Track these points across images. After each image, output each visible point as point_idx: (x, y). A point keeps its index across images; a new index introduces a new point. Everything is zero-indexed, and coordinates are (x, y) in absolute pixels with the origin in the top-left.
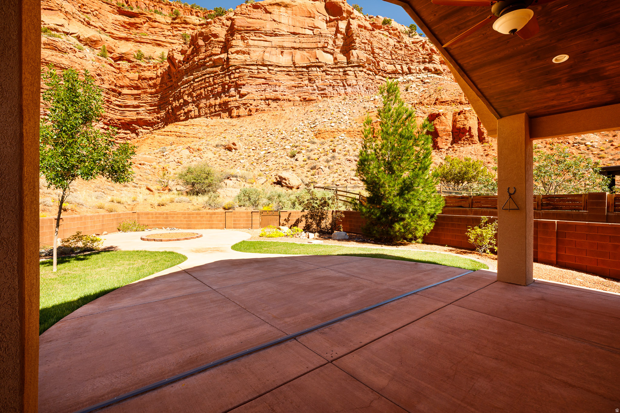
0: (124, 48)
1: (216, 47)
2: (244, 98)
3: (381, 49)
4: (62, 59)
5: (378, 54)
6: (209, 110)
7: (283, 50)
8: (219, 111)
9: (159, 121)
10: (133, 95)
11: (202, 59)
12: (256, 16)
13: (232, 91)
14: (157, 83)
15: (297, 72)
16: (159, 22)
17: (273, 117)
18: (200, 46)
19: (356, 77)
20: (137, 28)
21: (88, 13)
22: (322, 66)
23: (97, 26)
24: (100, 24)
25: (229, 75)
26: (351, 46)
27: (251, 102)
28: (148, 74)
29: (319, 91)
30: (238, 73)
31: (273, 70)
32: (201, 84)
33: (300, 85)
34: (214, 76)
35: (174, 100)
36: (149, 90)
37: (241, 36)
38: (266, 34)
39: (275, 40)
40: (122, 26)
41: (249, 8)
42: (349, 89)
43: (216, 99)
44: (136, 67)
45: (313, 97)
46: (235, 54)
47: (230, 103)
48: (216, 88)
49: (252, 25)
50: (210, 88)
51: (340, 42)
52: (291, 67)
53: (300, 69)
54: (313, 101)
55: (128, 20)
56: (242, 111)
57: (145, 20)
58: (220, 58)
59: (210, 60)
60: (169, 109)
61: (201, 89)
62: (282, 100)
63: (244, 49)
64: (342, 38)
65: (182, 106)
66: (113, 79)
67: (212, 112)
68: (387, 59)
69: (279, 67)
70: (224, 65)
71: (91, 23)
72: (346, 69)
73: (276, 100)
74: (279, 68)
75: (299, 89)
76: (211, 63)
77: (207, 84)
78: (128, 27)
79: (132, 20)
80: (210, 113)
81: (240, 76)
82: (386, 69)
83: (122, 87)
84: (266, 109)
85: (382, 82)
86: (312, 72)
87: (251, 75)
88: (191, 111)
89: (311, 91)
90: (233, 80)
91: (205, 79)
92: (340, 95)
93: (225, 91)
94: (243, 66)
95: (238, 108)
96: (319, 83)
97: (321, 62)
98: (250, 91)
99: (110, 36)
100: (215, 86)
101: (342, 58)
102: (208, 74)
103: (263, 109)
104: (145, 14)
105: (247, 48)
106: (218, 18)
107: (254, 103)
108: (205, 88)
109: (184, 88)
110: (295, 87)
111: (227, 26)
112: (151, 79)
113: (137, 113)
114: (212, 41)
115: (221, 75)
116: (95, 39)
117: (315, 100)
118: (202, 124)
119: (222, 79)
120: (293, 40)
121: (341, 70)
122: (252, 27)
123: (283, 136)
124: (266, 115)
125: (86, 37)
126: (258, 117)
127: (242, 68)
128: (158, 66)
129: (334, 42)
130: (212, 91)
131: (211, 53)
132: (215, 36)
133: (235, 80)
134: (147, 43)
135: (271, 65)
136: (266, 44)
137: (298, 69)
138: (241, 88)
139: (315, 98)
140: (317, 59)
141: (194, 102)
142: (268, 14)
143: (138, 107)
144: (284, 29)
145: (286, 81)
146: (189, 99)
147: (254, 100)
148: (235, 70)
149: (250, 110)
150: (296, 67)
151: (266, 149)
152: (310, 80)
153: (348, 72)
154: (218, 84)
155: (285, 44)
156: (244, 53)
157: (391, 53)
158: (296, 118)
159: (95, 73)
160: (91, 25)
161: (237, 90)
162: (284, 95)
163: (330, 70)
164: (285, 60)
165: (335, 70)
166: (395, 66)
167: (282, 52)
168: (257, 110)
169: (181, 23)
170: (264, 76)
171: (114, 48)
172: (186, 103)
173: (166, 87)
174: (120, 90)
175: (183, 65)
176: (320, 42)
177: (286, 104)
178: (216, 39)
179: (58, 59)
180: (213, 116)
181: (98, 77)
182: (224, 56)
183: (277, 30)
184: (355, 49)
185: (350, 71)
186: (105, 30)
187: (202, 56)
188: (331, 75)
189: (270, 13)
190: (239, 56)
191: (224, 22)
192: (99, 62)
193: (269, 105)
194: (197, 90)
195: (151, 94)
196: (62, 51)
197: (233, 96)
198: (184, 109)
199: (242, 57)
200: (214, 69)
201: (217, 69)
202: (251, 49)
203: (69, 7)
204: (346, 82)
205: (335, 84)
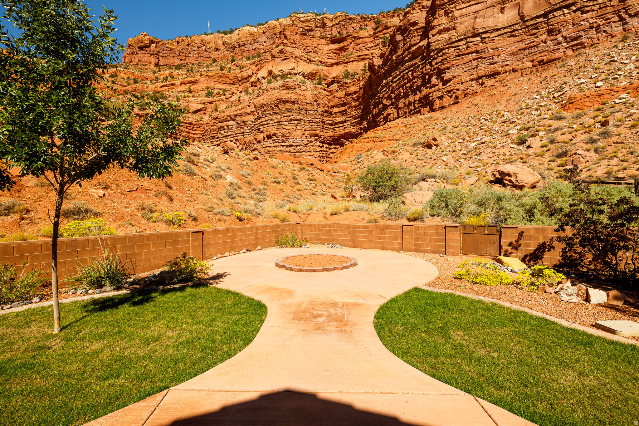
0: (336, 72)
1: (415, 36)
2: (449, 84)
4: (292, 95)
6: (408, 109)
7: (504, 6)
8: (419, 107)
9: (362, 131)
10: (340, 112)
11: (399, 56)
13: (434, 80)
14: (360, 95)
15: (528, 27)
16: (362, 38)
17: (489, 98)
18: (398, 42)
20: (345, 50)
21: (310, 52)
23: (316, 60)
24: (318, 58)
25: (430, 63)
27: (457, 87)
28: (352, 89)
29: (567, 42)
30: (441, 56)
32: (399, 83)
33: (531, 45)
34: (412, 70)
35: (374, 108)
36: (353, 104)
37: (445, 11)
40: (334, 53)
42: (634, 22)
43: (416, 94)
44: (343, 86)
45: (557, 55)
46: (438, 35)
47: (431, 95)
48: (416, 82)
50: (408, 85)
52: (517, 24)
53: (533, 22)
54: (557, 61)
55: (338, 47)
56: (447, 100)
57: (351, 41)
58: (420, 47)
59: (409, 53)
60: (370, 118)
61: (400, 87)
62: (503, 73)
63: (448, 26)
65: (382, 111)
66: (326, 102)
67: (412, 110)
69: (498, 30)
70: (424, 53)
71: (312, 59)
73: (493, 75)
74: (497, 32)
75: (532, 50)
76: (410, 56)
77: (406, 81)
78: (338, 52)
80: (409, 112)
81: (443, 60)
83: (333, 107)
84: (478, 91)
86: (554, 19)
87: (457, 54)
88: (389, 114)
89: (552, 48)
90: (435, 67)
91: (403, 76)
92: (613, 37)
93: (426, 82)
94: (447, 46)
95: (441, 98)
96: (569, 31)
98: (456, 74)
99: (325, 65)
100: (414, 81)
102: (407, 69)
103: (475, 91)
104: (351, 35)
105: (452, 23)
106: (417, 3)
107: (462, 87)
108: (403, 86)
109: (383, 92)
110: (524, 49)
111: (427, 7)
112: (355, 92)
113: (345, 128)
114: (411, 30)
115: (421, 66)
116: (315, 72)
117: (560, 58)
118: (400, 125)
119: (421, 70)
123: (505, 118)
124: (478, 98)
125: (308, 72)
126: (467, 102)
127: (445, 49)
128: (361, 79)
130: (410, 87)
131: (410, 44)
132: (414, 24)
133: (437, 65)
134: (353, 61)
135: (486, 32)
136: (479, 7)
137: (529, 23)
138: (445, 73)
139: (561, 55)
141: (392, 104)
143: (345, 122)
145: (508, 45)
146: (388, 102)
148: (437, 54)
150: (525, 21)
151: (479, 139)
152: (550, 32)
154: (417, 77)
156: (448, 30)
158: (526, 91)
159: (313, 100)
160: (312, 61)
161: (440, 77)
162: (506, 65)
164: (507, 18)
167: (502, 9)
168: (466, 95)
169: (383, 30)
170: (475, 49)
171: (327, 74)
172: (385, 107)
173: (367, 97)
174: (331, 110)
175: (382, 69)
177: (509, 77)
178: (415, 28)
179: (289, 95)
180: (413, 114)
181: (315, 103)
182: (424, 43)
186: (321, 62)
187: (400, 52)
188: (593, 11)
190: (442, 36)
191: (424, 4)
192: (316, 90)
193: (483, 84)
194: (396, 90)
195: (355, 107)
196: (292, 89)
197: (435, 86)
198: (383, 114)
199: (446, 36)
200: (413, 62)
201: (416, 61)
202: (457, 21)
203: (297, 52)
204: (626, 12)
205: (601, 23)
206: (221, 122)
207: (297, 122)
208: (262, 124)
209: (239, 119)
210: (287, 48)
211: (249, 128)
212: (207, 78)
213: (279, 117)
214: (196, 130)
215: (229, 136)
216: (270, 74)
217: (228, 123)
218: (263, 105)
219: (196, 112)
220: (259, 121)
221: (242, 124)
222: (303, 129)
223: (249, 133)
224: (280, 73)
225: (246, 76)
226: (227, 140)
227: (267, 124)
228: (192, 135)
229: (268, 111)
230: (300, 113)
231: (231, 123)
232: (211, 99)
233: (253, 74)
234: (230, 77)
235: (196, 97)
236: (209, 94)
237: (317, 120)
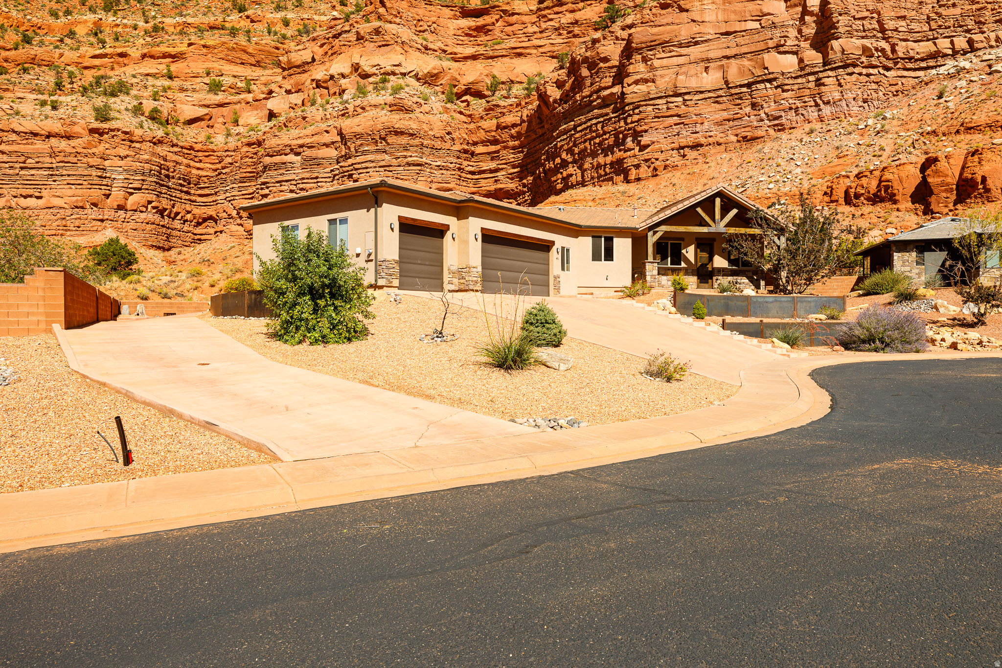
0: (471, 73)
1: (606, 77)
2: (646, 151)
3: (903, 18)
4: (411, 123)
5: (896, 30)
6: (597, 173)
7: (709, 65)
8: (610, 173)
9: (525, 189)
10: (489, 153)
11: (586, 97)
12: (664, 21)
13: (629, 142)
14: (523, 132)
15: (732, 95)
16: (518, 14)
17: (688, 176)
18: (584, 78)
19: (840, 85)
20: (487, 32)
21: (424, 31)
22: (775, 79)
23: (436, 48)
24: (439, 44)
25: (625, 119)
26: (829, 34)
27: (656, 155)
28: (509, 119)
29: (770, 120)
30: (638, 114)
31: (691, 100)
32: (585, 135)
33: (736, 116)
34: (603, 122)
35: (547, 159)
36: (511, 144)
37: (643, 57)
38: (680, 46)
39: (695, 52)
40: (467, 35)
41: (654, 10)
42: (827, 110)
43: (606, 155)
44: (493, 110)
45: (760, 133)
46: (634, 85)
47: (625, 161)
48: (606, 139)
49: (659, 37)
50: (597, 140)
51: (810, 30)
52: (722, 89)
53: (737, 91)
55: (473, 24)
56: (644, 171)
57: (497, 17)
58: (612, 94)
59: (598, 97)
60: (540, 173)
61: (585, 141)
62: (707, 145)
63: (646, 76)
64: (814, 22)
65: (560, 168)
66: (464, 135)
67: (601, 176)
68: (919, 32)
69: (702, 92)
70: (617, 103)
71: (431, 46)
72: (821, 75)
73: (696, 146)
74: (701, 95)
75: (736, 123)
76: (599, 101)
77: (594, 134)
78: (474, 34)
79: (480, 21)
80: (598, 178)
81: (639, 120)
82: (912, 53)
83: (475, 144)
84: (679, 164)
85: (904, 80)
86: (758, 92)
87: (657, 114)
88: (571, 175)
89: (755, 124)
90: (630, 126)
91: (591, 126)
92: (809, 123)
93: (619, 143)
94: (645, 102)
95: (637, 166)
96: (770, 108)
97: (773, 73)
98: (655, 139)
99: (453, 59)
100: (604, 137)
101: (813, 57)
102: (596, 118)
103: (676, 164)
104: (499, 6)
105: (651, 74)
106: (610, 32)
107: (662, 157)
108: (591, 139)
109: (561, 141)
110: (729, 120)
111: (623, 40)
112: (514, 125)
113: (496, 181)
114: (601, 68)
115: (613, 119)
116: (436, 71)
117: (762, 137)
118: (588, 198)
119: (614, 125)
120: (725, 45)
121: (812, 78)
122: (659, 40)
124: (678, 174)
125: (426, 72)
126: (666, 178)
127: (643, 106)
128: (523, 103)
129: (800, 31)
130: (600, 144)
131: (600, 86)
132: (606, 60)
133: (633, 125)
134: (502, 56)
135: (689, 93)
136: (681, 60)
137: (733, 91)
138: (642, 136)
139: (763, 133)
140: (767, 68)
141: (575, 162)
142: (685, 14)
143: (497, 170)
144: (710, 31)
145: (712, 112)
146: (570, 159)
147: (662, 152)
148: (633, 110)
149: (655, 169)
150: (729, 88)
152: (754, 105)
153: (825, 80)
154: (609, 132)
155: (712, 55)
156: (646, 81)
157: (928, 17)
158: (724, 175)
159: (444, 132)
160: (430, 49)
161: (637, 139)
162: (710, 137)
163: (791, 81)
164: (711, 79)
165: (800, 80)
166: (935, 44)
167: (707, 68)
168: (666, 167)
170: (677, 112)
171: (458, 77)
172: (565, 164)
173: (534, 136)
174: (473, 148)
175: (559, 106)
176: (771, 39)
177: (713, 150)
178: (607, 65)
179: (406, 123)
180: (603, 181)
181: (448, 137)
182: (616, 89)
183: (698, 35)
184: (837, 38)
185: (828, 77)
186: (444, 51)
187: (586, 92)
188: (793, 90)
189: (687, 11)
190: (639, 87)
191: (618, 35)
192: (447, 113)
193: (684, 156)
194: (580, 143)
195: (514, 148)
196: (408, 111)
197: (630, 150)
198: (561, 173)
199: (642, 88)
200: (604, 111)
201: (607, 110)
202: (657, 73)
203: (406, 34)
204: (820, 98)
205: (799, 105)
206: (272, 156)
207: (419, 168)
208: (356, 166)
209: (308, 152)
210: (388, 26)
211: (328, 170)
212: (205, 50)
213: (387, 157)
214: (200, 161)
215: (287, 181)
216: (356, 70)
217: (284, 158)
218: (359, 136)
219: (191, 122)
220: (350, 161)
221: (312, 163)
222: (429, 180)
223: (328, 180)
224: (374, 70)
225: (299, 63)
226: (282, 188)
227: (367, 168)
228: (194, 171)
229: (368, 145)
230: (423, 153)
231: (291, 158)
232: (220, 97)
233: (314, 60)
234: (250, 50)
235: (186, 90)
236: (215, 87)
237: (451, 166)
